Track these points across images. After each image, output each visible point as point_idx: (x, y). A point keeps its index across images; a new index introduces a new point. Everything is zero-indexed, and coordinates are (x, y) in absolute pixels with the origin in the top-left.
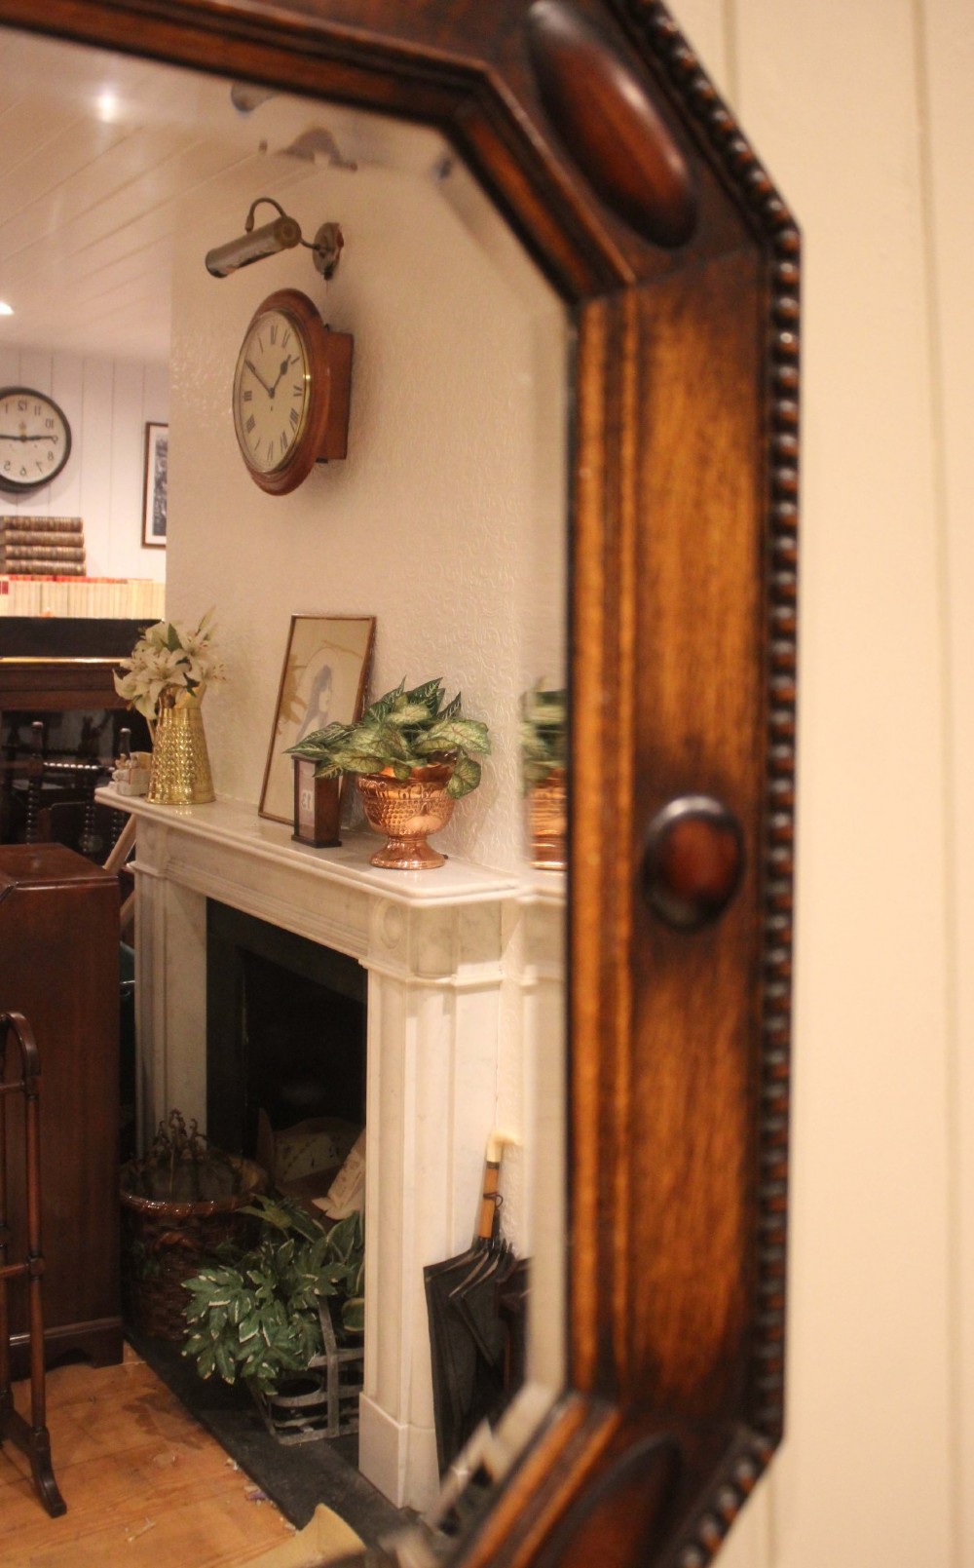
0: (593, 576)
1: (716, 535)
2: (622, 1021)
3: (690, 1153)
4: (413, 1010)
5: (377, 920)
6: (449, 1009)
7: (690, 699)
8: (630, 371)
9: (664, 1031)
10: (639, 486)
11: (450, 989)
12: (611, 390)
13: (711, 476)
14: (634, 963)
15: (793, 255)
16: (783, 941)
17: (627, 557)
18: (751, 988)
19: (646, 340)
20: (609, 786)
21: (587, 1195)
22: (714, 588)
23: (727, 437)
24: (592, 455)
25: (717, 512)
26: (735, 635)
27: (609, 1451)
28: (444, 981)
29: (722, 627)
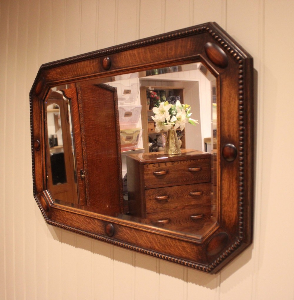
3: (230, 193)
9: (226, 176)
14: (221, 165)
18: (238, 172)
26: (235, 120)
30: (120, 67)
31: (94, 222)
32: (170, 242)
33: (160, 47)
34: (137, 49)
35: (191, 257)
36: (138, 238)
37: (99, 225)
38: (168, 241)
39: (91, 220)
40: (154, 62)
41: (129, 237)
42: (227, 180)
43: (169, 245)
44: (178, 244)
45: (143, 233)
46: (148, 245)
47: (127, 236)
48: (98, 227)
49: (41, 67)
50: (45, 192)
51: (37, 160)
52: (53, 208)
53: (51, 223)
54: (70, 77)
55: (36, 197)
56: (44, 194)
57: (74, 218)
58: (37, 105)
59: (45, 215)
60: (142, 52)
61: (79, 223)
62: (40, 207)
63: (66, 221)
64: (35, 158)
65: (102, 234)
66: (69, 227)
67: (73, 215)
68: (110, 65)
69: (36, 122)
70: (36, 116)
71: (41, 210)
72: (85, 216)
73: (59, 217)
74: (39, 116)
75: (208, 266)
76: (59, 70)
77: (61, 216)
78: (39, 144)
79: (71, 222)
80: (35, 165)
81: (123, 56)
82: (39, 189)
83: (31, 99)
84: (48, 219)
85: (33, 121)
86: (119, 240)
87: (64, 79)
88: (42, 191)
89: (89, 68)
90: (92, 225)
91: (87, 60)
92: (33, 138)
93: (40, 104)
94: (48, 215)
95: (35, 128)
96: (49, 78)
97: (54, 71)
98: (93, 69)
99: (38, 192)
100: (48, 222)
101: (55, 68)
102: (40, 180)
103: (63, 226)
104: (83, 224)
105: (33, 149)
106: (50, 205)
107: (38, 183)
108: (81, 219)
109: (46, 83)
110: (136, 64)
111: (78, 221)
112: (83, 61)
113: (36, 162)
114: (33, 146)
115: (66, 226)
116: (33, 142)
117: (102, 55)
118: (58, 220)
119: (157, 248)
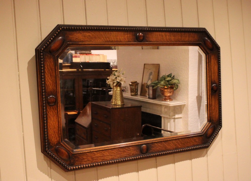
0: (208, 71)
1: (215, 68)
2: (211, 98)
3: (215, 107)
4: (169, 122)
5: (163, 109)
7: (214, 78)
8: (210, 59)
9: (213, 99)
10: (210, 66)
11: (175, 118)
12: (209, 60)
13: (215, 64)
14: (211, 94)
15: (220, 50)
16: (221, 93)
17: (210, 70)
18: (219, 96)
19: (211, 57)
20: (209, 84)
21: (209, 109)
22: (215, 71)
23: (216, 62)
24: (208, 64)
25: (215, 66)
26: (217, 74)
27: (210, 125)
28: (174, 117)
29: (216, 74)
30: (151, 41)
31: (129, 149)
33: (180, 35)
34: (165, 33)
35: (199, 144)
37: (134, 150)
38: (186, 140)
39: (126, 148)
42: (213, 101)
43: (187, 142)
44: (192, 139)
46: (174, 147)
47: (159, 148)
49: (62, 27)
50: (63, 143)
51: (51, 115)
52: (76, 154)
53: (75, 169)
54: (101, 41)
55: (50, 152)
56: (62, 145)
57: (106, 153)
58: (52, 62)
59: (65, 164)
60: (168, 35)
61: (112, 155)
62: (58, 159)
63: (96, 160)
64: (48, 113)
65: (137, 155)
66: (101, 163)
67: (105, 151)
68: (143, 39)
69: (50, 78)
70: (50, 72)
71: (59, 162)
72: (119, 148)
73: (87, 159)
74: (54, 73)
75: (208, 144)
76: (87, 34)
77: (89, 158)
78: (55, 99)
79: (103, 158)
80: (47, 120)
81: (154, 35)
82: (53, 142)
83: (42, 55)
84: (70, 167)
85: (44, 78)
86: (153, 153)
87: (93, 42)
88: (59, 143)
89: (123, 37)
90: (127, 152)
91: (121, 31)
92: (45, 94)
93: (56, 61)
94: (69, 163)
95: (49, 84)
96: (72, 39)
97: (79, 33)
98: (127, 39)
99: (52, 146)
100: (70, 169)
101: (81, 32)
102: (55, 134)
103: (94, 165)
104: (117, 154)
105: (45, 105)
106: (71, 153)
107: (52, 137)
108: (115, 151)
109: (68, 43)
110: (163, 41)
111: (112, 154)
112: (117, 31)
113: (49, 117)
114: (45, 102)
115: (97, 164)
116: (45, 98)
117: (137, 31)
118: (85, 163)
119: (180, 147)
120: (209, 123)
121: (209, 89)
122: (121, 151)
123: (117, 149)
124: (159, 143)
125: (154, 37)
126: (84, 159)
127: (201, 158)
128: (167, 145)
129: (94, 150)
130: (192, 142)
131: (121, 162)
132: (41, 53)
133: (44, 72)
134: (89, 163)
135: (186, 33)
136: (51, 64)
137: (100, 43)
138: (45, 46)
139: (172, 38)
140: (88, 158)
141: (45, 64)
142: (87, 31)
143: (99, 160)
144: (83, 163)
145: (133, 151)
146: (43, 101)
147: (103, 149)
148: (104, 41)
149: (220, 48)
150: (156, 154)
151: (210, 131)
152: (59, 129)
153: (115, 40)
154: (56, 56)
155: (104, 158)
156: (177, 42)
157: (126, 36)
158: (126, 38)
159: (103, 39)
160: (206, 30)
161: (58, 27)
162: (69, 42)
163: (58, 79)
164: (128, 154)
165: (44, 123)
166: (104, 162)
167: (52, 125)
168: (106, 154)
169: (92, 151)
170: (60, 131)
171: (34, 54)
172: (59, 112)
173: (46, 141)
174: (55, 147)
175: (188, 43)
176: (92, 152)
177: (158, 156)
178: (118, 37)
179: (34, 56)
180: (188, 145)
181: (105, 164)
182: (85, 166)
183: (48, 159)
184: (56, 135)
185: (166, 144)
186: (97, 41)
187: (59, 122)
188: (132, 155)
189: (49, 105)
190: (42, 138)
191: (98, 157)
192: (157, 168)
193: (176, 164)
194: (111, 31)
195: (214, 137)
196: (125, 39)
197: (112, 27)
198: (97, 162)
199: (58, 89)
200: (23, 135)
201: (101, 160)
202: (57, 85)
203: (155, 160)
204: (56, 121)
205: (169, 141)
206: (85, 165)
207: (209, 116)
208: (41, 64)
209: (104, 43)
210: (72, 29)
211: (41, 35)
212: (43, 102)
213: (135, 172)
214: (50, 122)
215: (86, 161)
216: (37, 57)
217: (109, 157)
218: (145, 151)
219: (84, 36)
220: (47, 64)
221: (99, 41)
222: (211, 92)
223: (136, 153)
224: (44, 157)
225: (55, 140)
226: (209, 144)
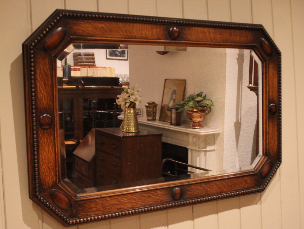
0: (264, 85)
1: (274, 81)
2: (267, 123)
3: (273, 135)
4: (199, 156)
5: (190, 139)
6: (205, 155)
7: (272, 95)
8: (267, 68)
9: (271, 124)
10: (268, 77)
11: (206, 151)
12: (266, 70)
13: (274, 76)
14: (268, 118)
15: (280, 56)
16: (281, 116)
17: (267, 84)
18: (278, 121)
19: (269, 65)
20: (266, 103)
21: (265, 138)
22: (274, 85)
23: (275, 72)
25: (274, 79)
26: (276, 89)
27: (266, 161)
30: (189, 40)
31: (155, 194)
32: (236, 181)
33: (228, 32)
35: (251, 186)
36: (209, 189)
37: (163, 195)
38: (234, 181)
39: (152, 192)
40: (222, 42)
41: (199, 192)
42: (271, 127)
43: (235, 184)
44: (242, 180)
45: (213, 183)
46: (218, 191)
47: (197, 192)
48: (162, 196)
49: (63, 13)
50: (62, 185)
51: (44, 143)
52: (81, 201)
53: (79, 222)
54: (118, 36)
55: (43, 197)
56: (60, 188)
57: (125, 200)
58: (46, 64)
59: (64, 216)
60: (212, 32)
61: (132, 203)
62: (53, 208)
63: (109, 209)
64: (39, 140)
65: (167, 202)
66: (117, 214)
67: (122, 196)
68: (179, 35)
69: (44, 88)
70: (44, 79)
71: (55, 212)
72: (142, 191)
73: (96, 208)
74: (50, 80)
75: (263, 187)
76: (100, 25)
77: (99, 206)
78: (51, 119)
79: (118, 207)
80: (39, 151)
81: (194, 31)
82: (47, 184)
83: (33, 54)
84: (71, 219)
85: (35, 87)
86: (189, 199)
87: (107, 37)
88: (55, 185)
89: (150, 32)
90: (153, 198)
91: (148, 24)
92: (35, 111)
93: (53, 63)
94: (70, 213)
95: (42, 96)
96: (78, 31)
97: (88, 23)
98: (155, 35)
99: (46, 188)
100: (71, 223)
101: (90, 21)
102: (50, 171)
103: (106, 217)
104: (139, 201)
105: (36, 128)
106: (74, 199)
107: (46, 175)
108: (136, 197)
109: (71, 37)
110: (206, 41)
111: (132, 201)
112: (142, 23)
113: (42, 146)
114: (36, 124)
115: (110, 215)
116: (36, 117)
117: (169, 24)
118: (93, 213)
119: (225, 190)
120: (265, 158)
121: (266, 111)
122: (145, 196)
123: (139, 194)
124: (198, 184)
125: (194, 33)
126: (91, 208)
127: (253, 205)
128: (208, 188)
129: (106, 196)
130: (242, 184)
131: (145, 212)
132: (31, 49)
133: (35, 79)
134: (99, 214)
135: (236, 30)
136: (45, 67)
137: (117, 39)
138: (37, 39)
139: (218, 37)
140: (97, 206)
141: (37, 67)
142: (99, 20)
143: (113, 209)
144: (90, 213)
145: (161, 197)
146: (33, 122)
147: (120, 194)
148: (124, 37)
149: (280, 53)
150: (194, 200)
151: (266, 169)
152: (56, 164)
153: (140, 35)
154: (53, 55)
155: (121, 207)
156: (225, 43)
157: (155, 30)
158: (154, 33)
159: (121, 33)
160: (263, 28)
161: (57, 12)
162: (72, 35)
163: (55, 90)
164: (155, 201)
165: (34, 155)
166: (120, 212)
167: (46, 157)
168: (123, 201)
169: (103, 196)
170: (57, 167)
171: (20, 51)
172: (56, 139)
173: (37, 181)
174: (49, 190)
175: (239, 44)
176: (104, 198)
177: (196, 203)
178: (143, 32)
179: (21, 55)
180: (237, 187)
181: (123, 216)
182: (93, 218)
183: (40, 208)
184: (51, 173)
185: (207, 186)
186: (112, 36)
187: (55, 153)
188: (160, 202)
189: (42, 128)
190: (30, 178)
191: (112, 205)
192: (193, 220)
193: (220, 214)
194: (133, 23)
195: (271, 177)
196: (154, 35)
197: (135, 17)
198: (110, 212)
199: (56, 105)
200: (2, 172)
201: (116, 210)
202: (55, 99)
203: (191, 210)
204: (52, 152)
205: (211, 182)
206: (94, 216)
207: (264, 147)
208: (31, 66)
209: (123, 39)
210: (77, 16)
211: (31, 24)
212: (33, 124)
213: (164, 227)
214: (43, 153)
215: (94, 211)
216: (25, 56)
217: (128, 205)
218: (178, 196)
219: (96, 28)
220: (40, 67)
221: (116, 36)
222: (268, 114)
223: (167, 198)
224: (33, 205)
225: (50, 180)
226: (265, 186)
